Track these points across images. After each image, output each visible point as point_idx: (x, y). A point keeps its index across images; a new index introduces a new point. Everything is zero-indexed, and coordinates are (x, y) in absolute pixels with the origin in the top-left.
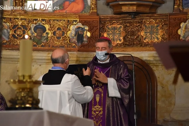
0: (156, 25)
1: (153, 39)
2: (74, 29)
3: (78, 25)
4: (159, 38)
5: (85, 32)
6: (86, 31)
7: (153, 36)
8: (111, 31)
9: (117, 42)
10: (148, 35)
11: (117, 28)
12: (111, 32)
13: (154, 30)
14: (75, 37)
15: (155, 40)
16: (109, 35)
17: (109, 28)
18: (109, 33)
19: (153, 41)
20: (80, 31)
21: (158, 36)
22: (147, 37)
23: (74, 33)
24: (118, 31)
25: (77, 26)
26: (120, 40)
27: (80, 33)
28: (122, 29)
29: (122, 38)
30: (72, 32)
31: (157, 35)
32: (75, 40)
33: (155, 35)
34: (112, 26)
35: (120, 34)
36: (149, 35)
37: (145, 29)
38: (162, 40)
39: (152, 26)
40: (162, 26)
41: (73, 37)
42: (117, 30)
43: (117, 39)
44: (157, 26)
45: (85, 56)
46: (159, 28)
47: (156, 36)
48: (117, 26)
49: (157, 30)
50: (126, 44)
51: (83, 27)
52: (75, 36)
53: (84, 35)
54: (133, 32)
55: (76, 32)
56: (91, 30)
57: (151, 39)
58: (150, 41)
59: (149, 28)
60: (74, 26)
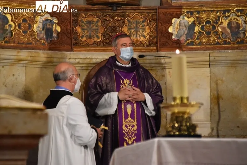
0: (141, 20)
1: (139, 37)
2: (41, 21)
3: (46, 17)
4: (146, 36)
5: (54, 26)
6: (55, 24)
7: (139, 33)
8: (86, 25)
9: (94, 39)
10: (132, 32)
11: (93, 22)
12: (86, 27)
13: (139, 26)
14: (43, 32)
15: (141, 38)
16: (84, 30)
17: (83, 22)
18: (84, 28)
19: (138, 39)
20: (49, 24)
21: (145, 33)
22: (131, 34)
23: (41, 26)
24: (95, 26)
25: (44, 17)
26: (98, 38)
27: (48, 27)
28: (99, 24)
29: (100, 35)
30: (39, 25)
31: (143, 32)
32: (43, 35)
33: (141, 32)
34: (87, 20)
35: (98, 29)
36: (134, 32)
37: (128, 24)
38: (150, 38)
39: (136, 22)
40: (150, 21)
41: (41, 31)
42: (93, 25)
43: (94, 35)
44: (143, 22)
45: (60, 56)
46: (145, 24)
47: (142, 34)
48: (93, 20)
49: (143, 26)
50: (106, 43)
51: (51, 19)
52: (43, 29)
53: (53, 30)
54: (115, 27)
55: (44, 25)
56: (62, 23)
57: (136, 36)
58: (135, 39)
59: (134, 23)
60: (41, 17)
